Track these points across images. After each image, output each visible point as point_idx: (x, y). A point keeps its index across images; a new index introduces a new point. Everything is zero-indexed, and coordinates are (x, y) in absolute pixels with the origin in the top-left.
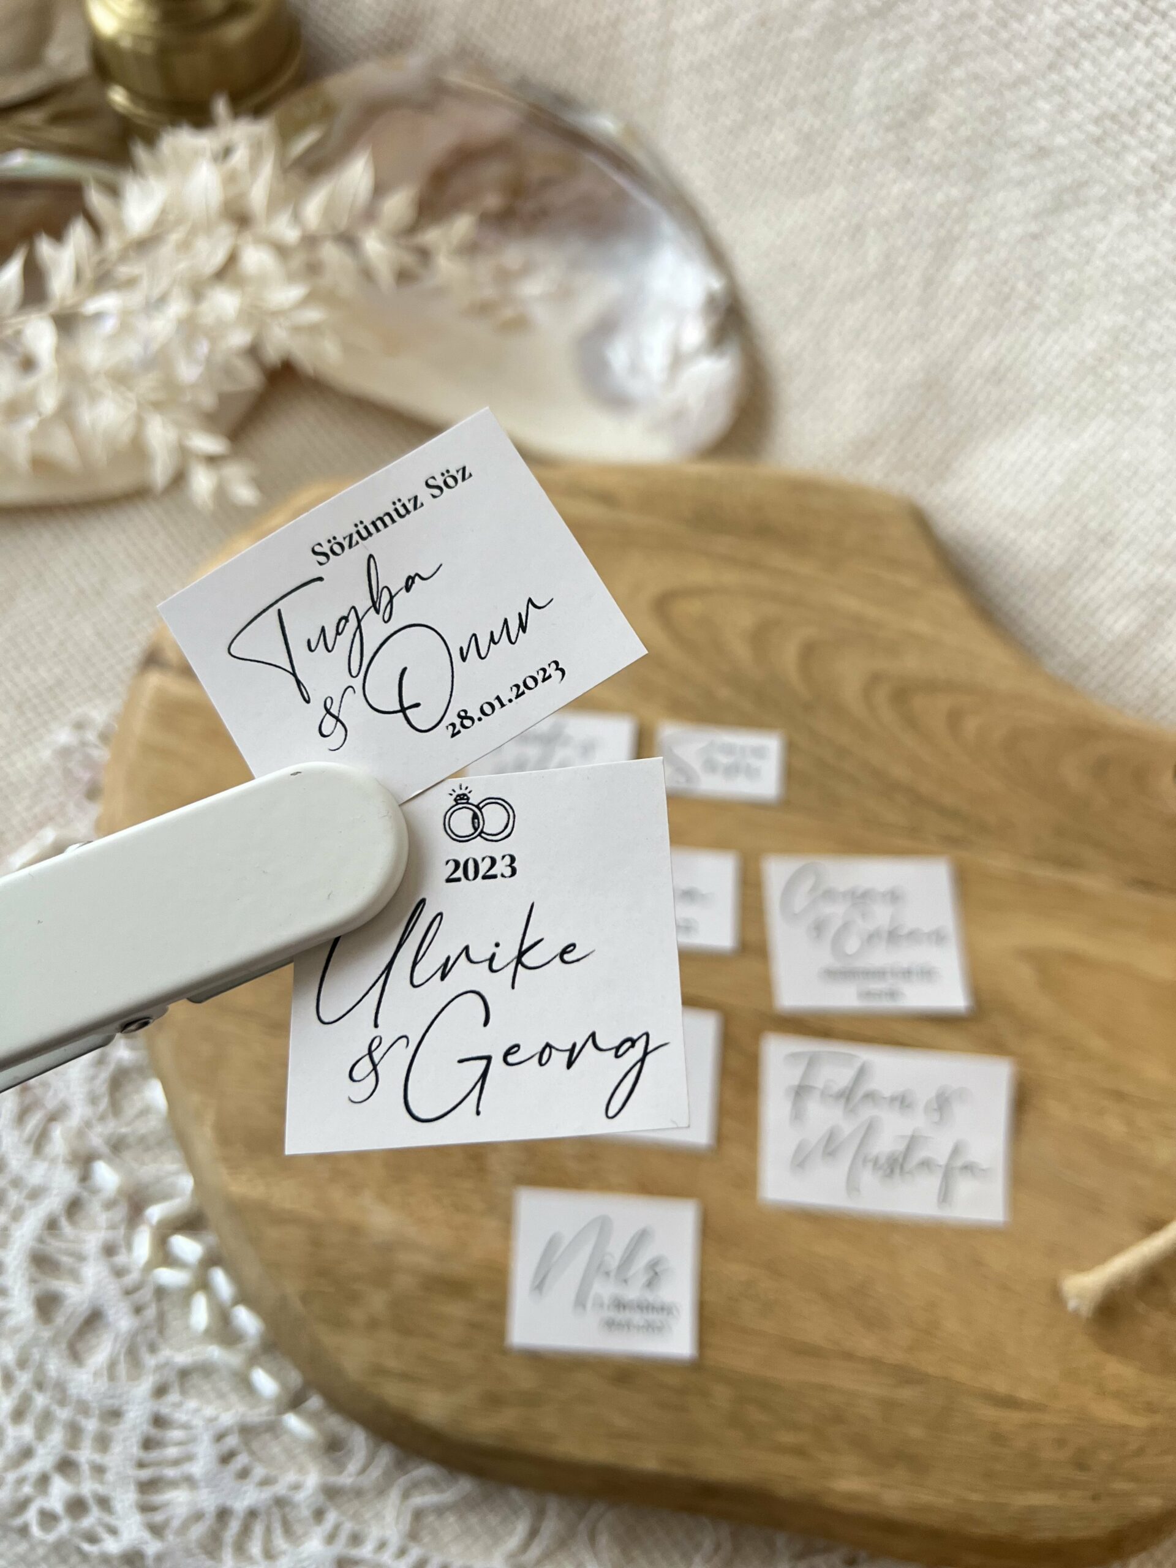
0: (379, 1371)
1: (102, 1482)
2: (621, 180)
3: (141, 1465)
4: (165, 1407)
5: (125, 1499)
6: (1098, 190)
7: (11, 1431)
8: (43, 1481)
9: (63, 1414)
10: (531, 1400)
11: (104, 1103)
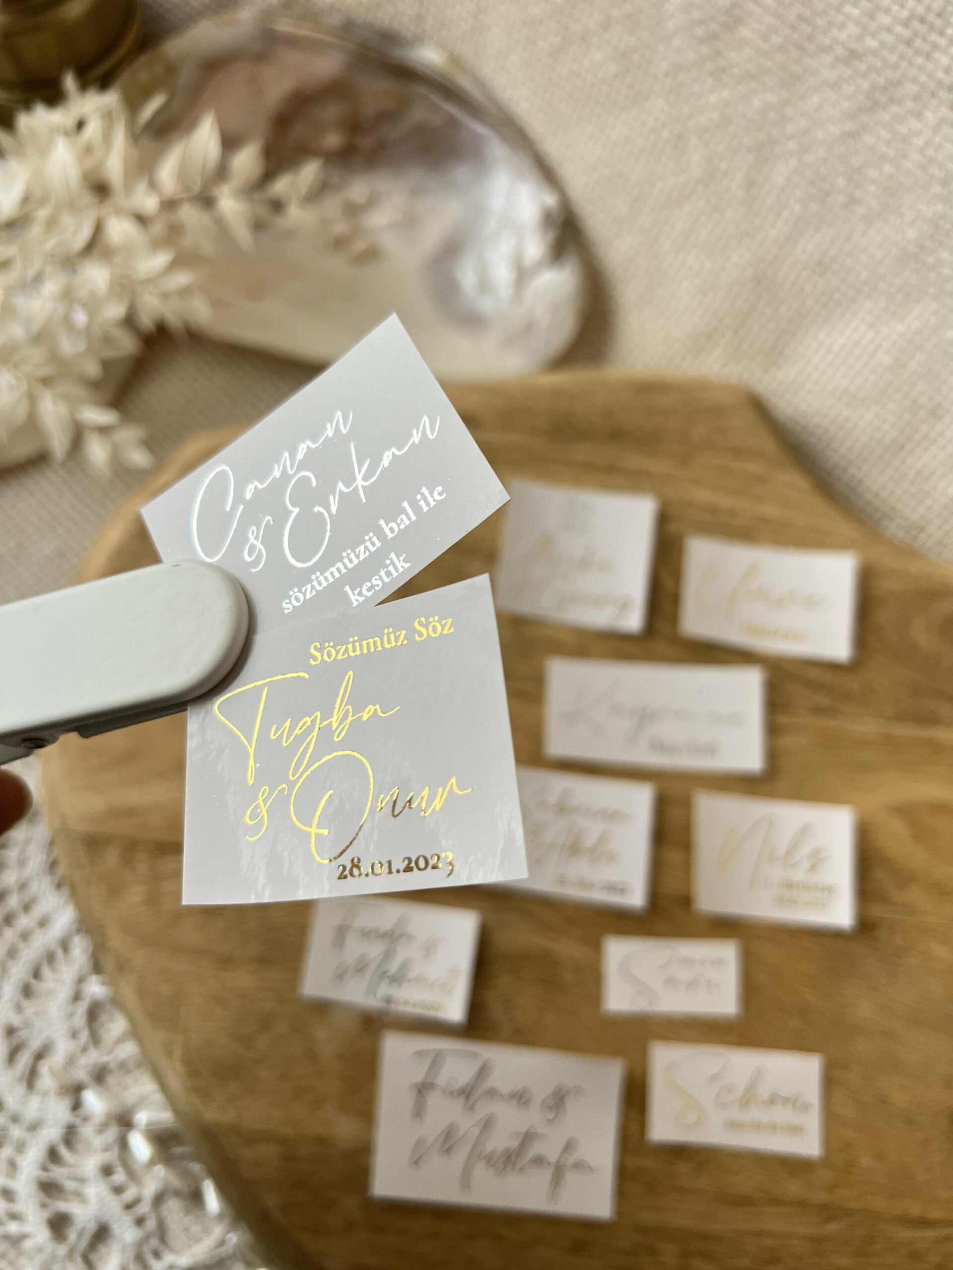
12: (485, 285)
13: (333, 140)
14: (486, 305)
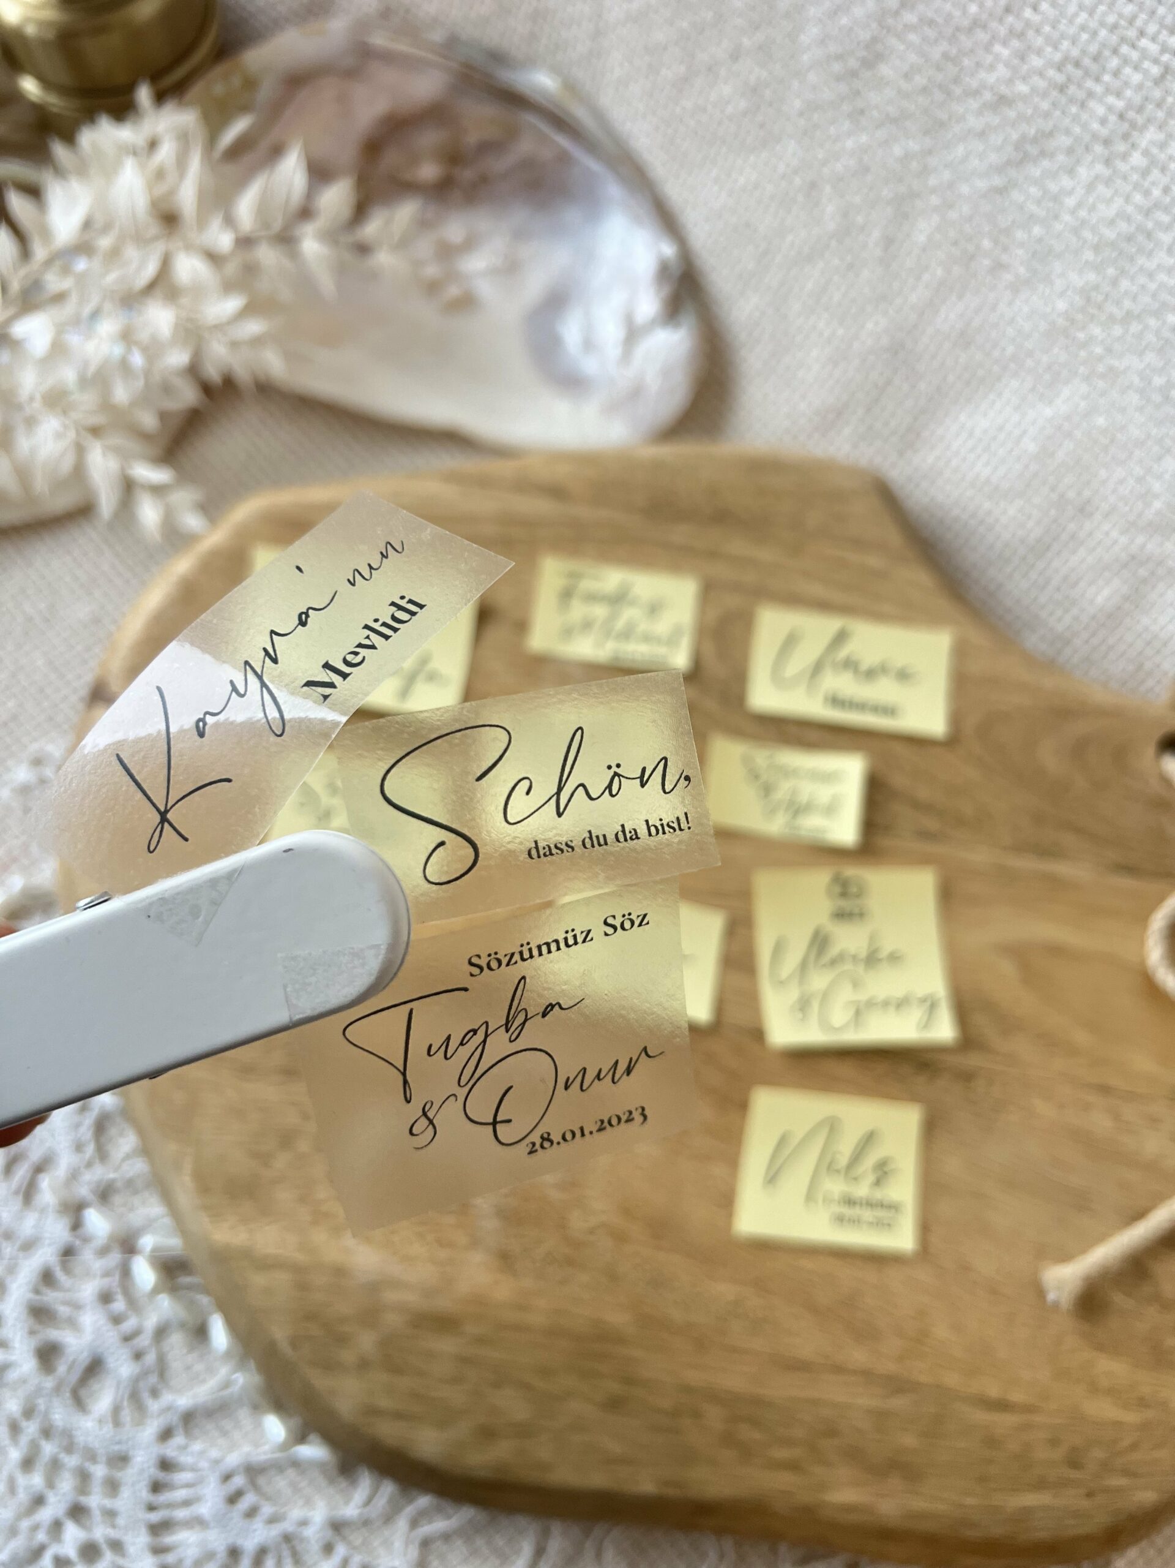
0: (373, 1411)
1: (114, 1526)
2: (562, 141)
3: (151, 1508)
4: (170, 1450)
5: (138, 1541)
6: (1064, 141)
7: (21, 1480)
8: (56, 1527)
9: (72, 1461)
10: (523, 1431)
11: (90, 1150)
12: (589, 345)
13: (428, 171)
14: (590, 366)
